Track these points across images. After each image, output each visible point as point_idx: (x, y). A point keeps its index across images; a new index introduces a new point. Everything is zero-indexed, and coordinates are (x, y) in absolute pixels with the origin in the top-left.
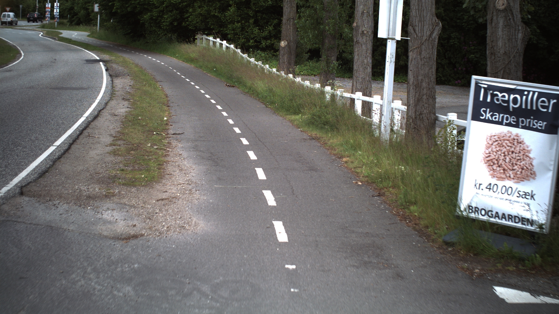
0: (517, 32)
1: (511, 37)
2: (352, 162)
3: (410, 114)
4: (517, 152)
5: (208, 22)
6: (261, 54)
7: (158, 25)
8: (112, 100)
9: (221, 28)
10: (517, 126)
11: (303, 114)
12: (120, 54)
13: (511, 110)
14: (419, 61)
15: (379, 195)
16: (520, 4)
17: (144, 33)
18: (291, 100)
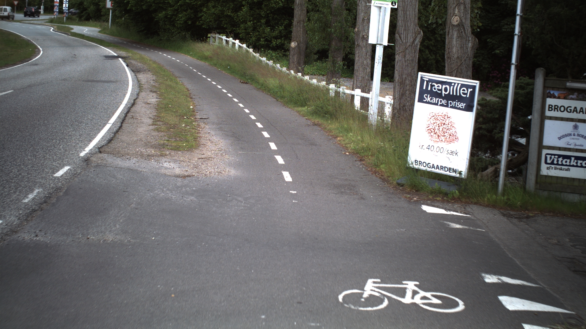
0: (467, 42)
1: (463, 46)
2: (344, 141)
3: (395, 106)
4: (447, 124)
5: (222, 21)
6: (272, 54)
7: (172, 24)
8: (142, 91)
9: (234, 27)
10: (447, 106)
11: (309, 106)
13: (443, 95)
14: (404, 62)
15: (361, 160)
16: (471, 21)
17: (158, 31)
18: (299, 95)
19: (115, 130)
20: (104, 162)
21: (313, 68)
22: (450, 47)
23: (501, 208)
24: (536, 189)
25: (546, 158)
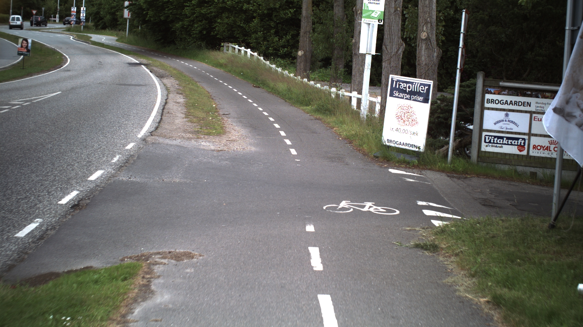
0: (433, 52)
1: (429, 55)
2: (339, 130)
4: (410, 112)
5: (234, 31)
6: (280, 62)
7: (188, 33)
8: (170, 93)
9: (246, 37)
10: (410, 99)
11: (312, 105)
12: (155, 59)
13: (407, 92)
14: (389, 68)
15: (350, 143)
16: (436, 35)
17: (175, 40)
18: (304, 96)
19: (158, 121)
20: (158, 141)
21: (319, 74)
22: (420, 56)
23: (448, 172)
24: (478, 161)
25: (485, 138)
